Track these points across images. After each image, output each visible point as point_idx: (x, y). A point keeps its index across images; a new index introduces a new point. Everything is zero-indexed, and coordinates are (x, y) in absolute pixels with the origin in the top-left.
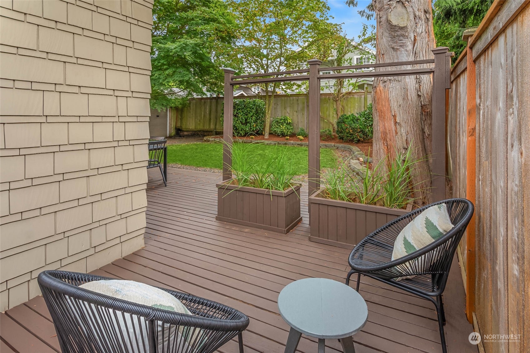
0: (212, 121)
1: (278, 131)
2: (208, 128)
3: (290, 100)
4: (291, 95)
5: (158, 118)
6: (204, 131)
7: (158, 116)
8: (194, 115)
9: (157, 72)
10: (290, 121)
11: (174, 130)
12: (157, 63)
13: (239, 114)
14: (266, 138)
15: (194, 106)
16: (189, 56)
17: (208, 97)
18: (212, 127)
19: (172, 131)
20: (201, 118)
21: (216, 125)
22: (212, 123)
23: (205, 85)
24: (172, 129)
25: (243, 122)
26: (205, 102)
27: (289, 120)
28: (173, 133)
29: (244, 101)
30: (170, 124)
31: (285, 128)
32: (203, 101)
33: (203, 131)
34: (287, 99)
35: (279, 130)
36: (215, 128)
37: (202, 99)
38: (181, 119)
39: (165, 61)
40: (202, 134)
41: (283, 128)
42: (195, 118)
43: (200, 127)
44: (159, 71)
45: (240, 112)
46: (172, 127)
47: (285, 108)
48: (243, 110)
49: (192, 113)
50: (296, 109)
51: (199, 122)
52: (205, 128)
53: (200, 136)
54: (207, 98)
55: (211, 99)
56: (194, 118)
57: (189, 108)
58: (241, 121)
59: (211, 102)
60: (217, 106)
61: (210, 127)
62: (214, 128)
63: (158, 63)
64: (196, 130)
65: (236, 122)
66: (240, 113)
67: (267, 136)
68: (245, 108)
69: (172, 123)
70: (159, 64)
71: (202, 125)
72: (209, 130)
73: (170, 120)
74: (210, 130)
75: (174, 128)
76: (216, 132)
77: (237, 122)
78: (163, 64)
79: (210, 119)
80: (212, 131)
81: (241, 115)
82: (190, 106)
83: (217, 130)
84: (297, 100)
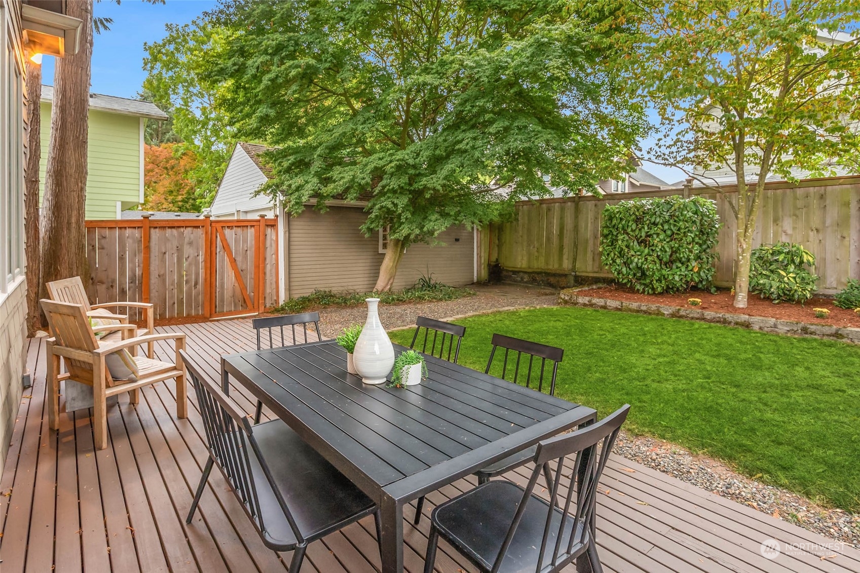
0: (565, 251)
1: (774, 286)
2: (556, 266)
3: (796, 198)
4: (801, 181)
5: (457, 243)
6: (548, 274)
7: (457, 240)
8: (525, 237)
9: (468, 134)
10: (811, 260)
11: (486, 269)
12: (469, 108)
13: (655, 236)
14: (741, 306)
15: (526, 218)
16: (558, 68)
17: (553, 199)
18: (566, 264)
19: (483, 272)
20: (541, 245)
21: (575, 260)
22: (565, 257)
23: (547, 172)
24: (483, 266)
25: (665, 259)
26: (549, 210)
27: (805, 255)
28: (484, 274)
29: (668, 203)
30: (479, 257)
31: (794, 278)
32: (544, 206)
33: (545, 273)
34: (784, 195)
35: (775, 284)
36: (574, 269)
37: (542, 201)
38: (498, 246)
39: (487, 102)
40: (543, 281)
41: (790, 277)
42: (529, 245)
43: (540, 264)
44: (471, 131)
45: (659, 231)
46: (483, 261)
47: (776, 220)
48: (666, 227)
49: (521, 233)
50: (815, 221)
51: (536, 254)
52: (551, 267)
53: (539, 285)
54: (554, 201)
55: (563, 201)
56: (525, 244)
57: (515, 223)
58: (658, 256)
59: (562, 209)
60: (576, 217)
61: (561, 264)
62: (570, 267)
63: (473, 107)
64: (530, 270)
65: (646, 259)
66: (658, 235)
67: (742, 301)
68: (671, 221)
69: (482, 254)
70: (475, 110)
71: (542, 259)
72: (558, 272)
73: (479, 247)
74: (561, 272)
75: (486, 265)
76: (576, 277)
77: (649, 258)
78: (483, 110)
79: (561, 248)
80: (566, 275)
81: (661, 241)
82: (517, 220)
83: (577, 273)
84: (822, 197)
